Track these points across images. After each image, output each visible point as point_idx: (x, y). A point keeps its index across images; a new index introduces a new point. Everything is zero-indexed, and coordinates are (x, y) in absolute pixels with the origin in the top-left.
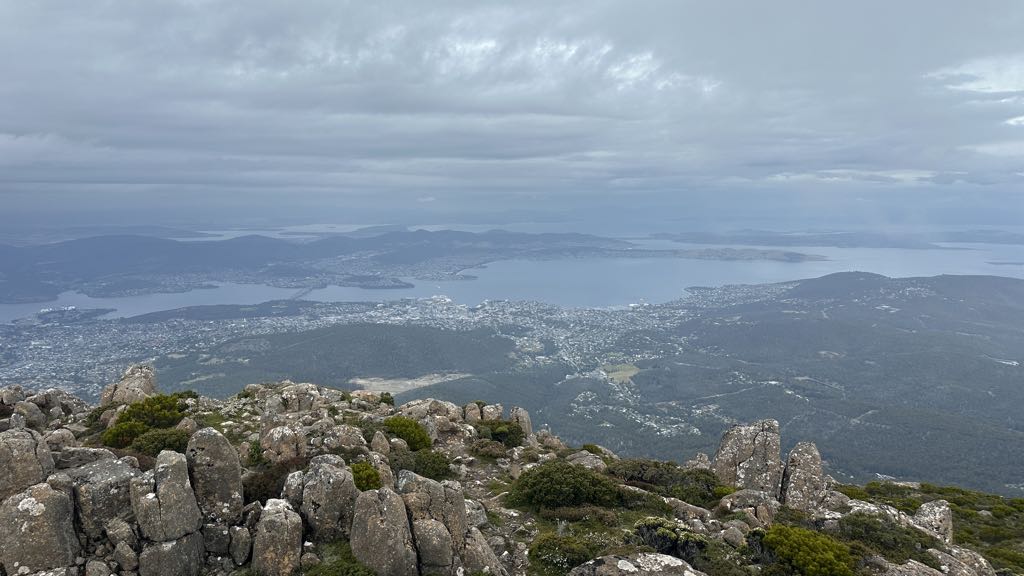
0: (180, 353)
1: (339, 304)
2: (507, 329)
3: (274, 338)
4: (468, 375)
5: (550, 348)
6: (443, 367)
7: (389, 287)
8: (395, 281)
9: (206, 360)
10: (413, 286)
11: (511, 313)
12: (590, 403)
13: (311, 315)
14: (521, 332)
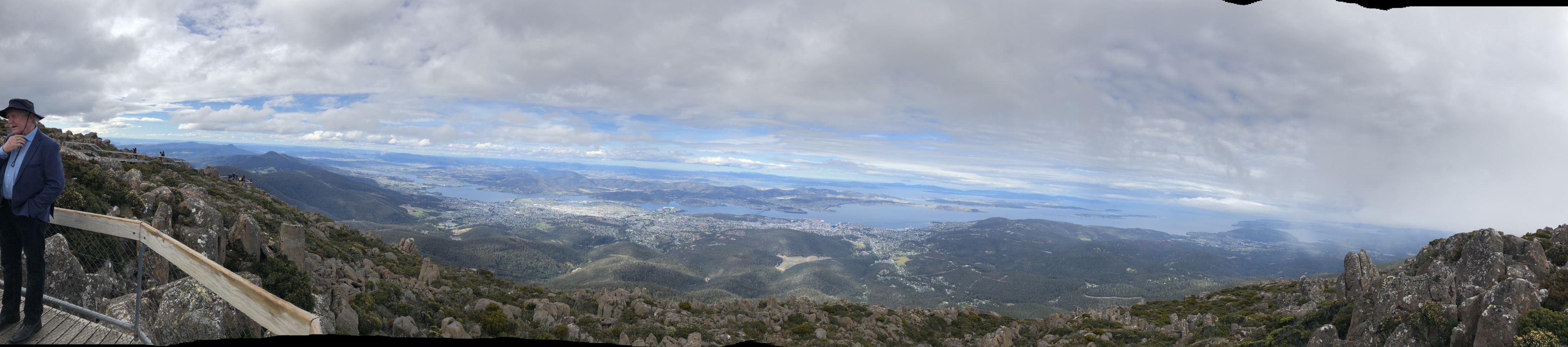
0: (709, 232)
1: (774, 218)
2: (848, 237)
3: (747, 230)
4: (830, 258)
5: (868, 248)
6: (819, 253)
7: (796, 213)
8: (799, 210)
9: (719, 237)
10: (806, 213)
11: (851, 229)
12: (886, 275)
13: (763, 223)
14: (855, 239)
